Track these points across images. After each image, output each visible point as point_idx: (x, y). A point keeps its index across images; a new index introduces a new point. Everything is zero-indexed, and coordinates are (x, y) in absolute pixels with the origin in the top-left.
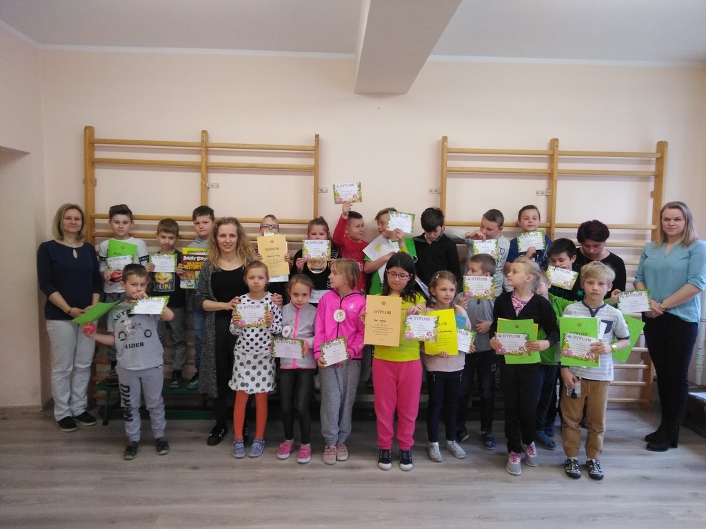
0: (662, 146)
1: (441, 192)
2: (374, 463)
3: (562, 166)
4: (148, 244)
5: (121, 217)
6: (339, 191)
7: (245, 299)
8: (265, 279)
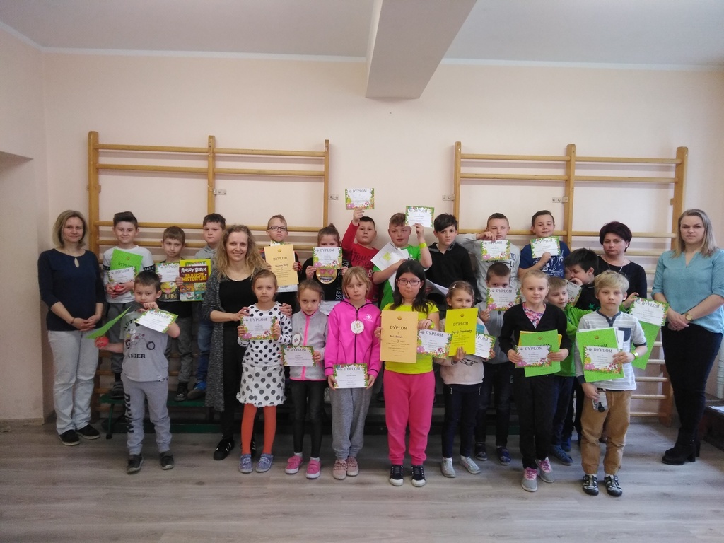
0: (682, 152)
1: (454, 199)
2: (386, 478)
3: (579, 173)
4: (153, 253)
5: (126, 225)
6: (351, 196)
7: (253, 309)
8: (274, 288)
